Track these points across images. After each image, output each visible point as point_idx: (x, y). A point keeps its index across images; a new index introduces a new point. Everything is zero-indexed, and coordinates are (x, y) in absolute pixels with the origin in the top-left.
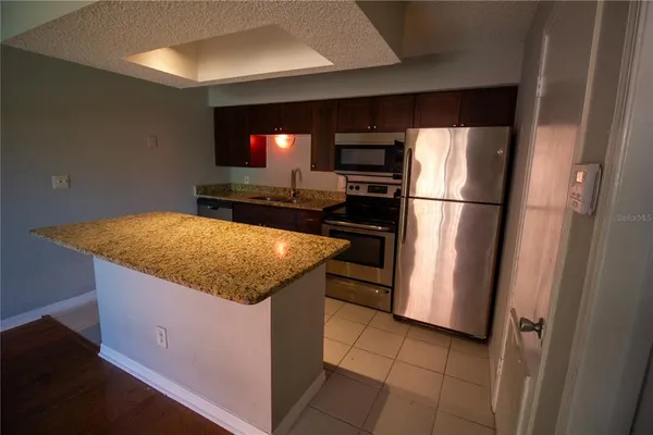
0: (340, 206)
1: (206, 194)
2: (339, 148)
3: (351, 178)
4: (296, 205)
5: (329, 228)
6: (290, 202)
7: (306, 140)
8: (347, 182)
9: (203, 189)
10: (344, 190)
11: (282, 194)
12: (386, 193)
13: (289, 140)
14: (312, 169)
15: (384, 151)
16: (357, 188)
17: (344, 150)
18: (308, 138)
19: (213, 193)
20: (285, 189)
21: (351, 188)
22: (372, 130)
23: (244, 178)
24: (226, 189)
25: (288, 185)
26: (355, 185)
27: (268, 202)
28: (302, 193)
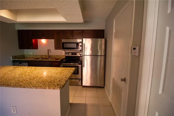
0: (64, 59)
1: (16, 59)
2: (63, 43)
3: (66, 51)
4: (50, 60)
5: (62, 65)
6: (48, 59)
7: (53, 41)
8: (65, 52)
9: (14, 57)
10: (65, 55)
11: (44, 57)
12: (76, 55)
13: (46, 41)
14: (55, 49)
15: (76, 44)
16: (68, 54)
17: (64, 44)
18: (53, 40)
19: (18, 58)
20: (45, 55)
21: (67, 54)
22: (72, 39)
23: (30, 53)
24: (23, 56)
25: (47, 54)
26: (68, 53)
27: (40, 59)
28: (51, 56)
